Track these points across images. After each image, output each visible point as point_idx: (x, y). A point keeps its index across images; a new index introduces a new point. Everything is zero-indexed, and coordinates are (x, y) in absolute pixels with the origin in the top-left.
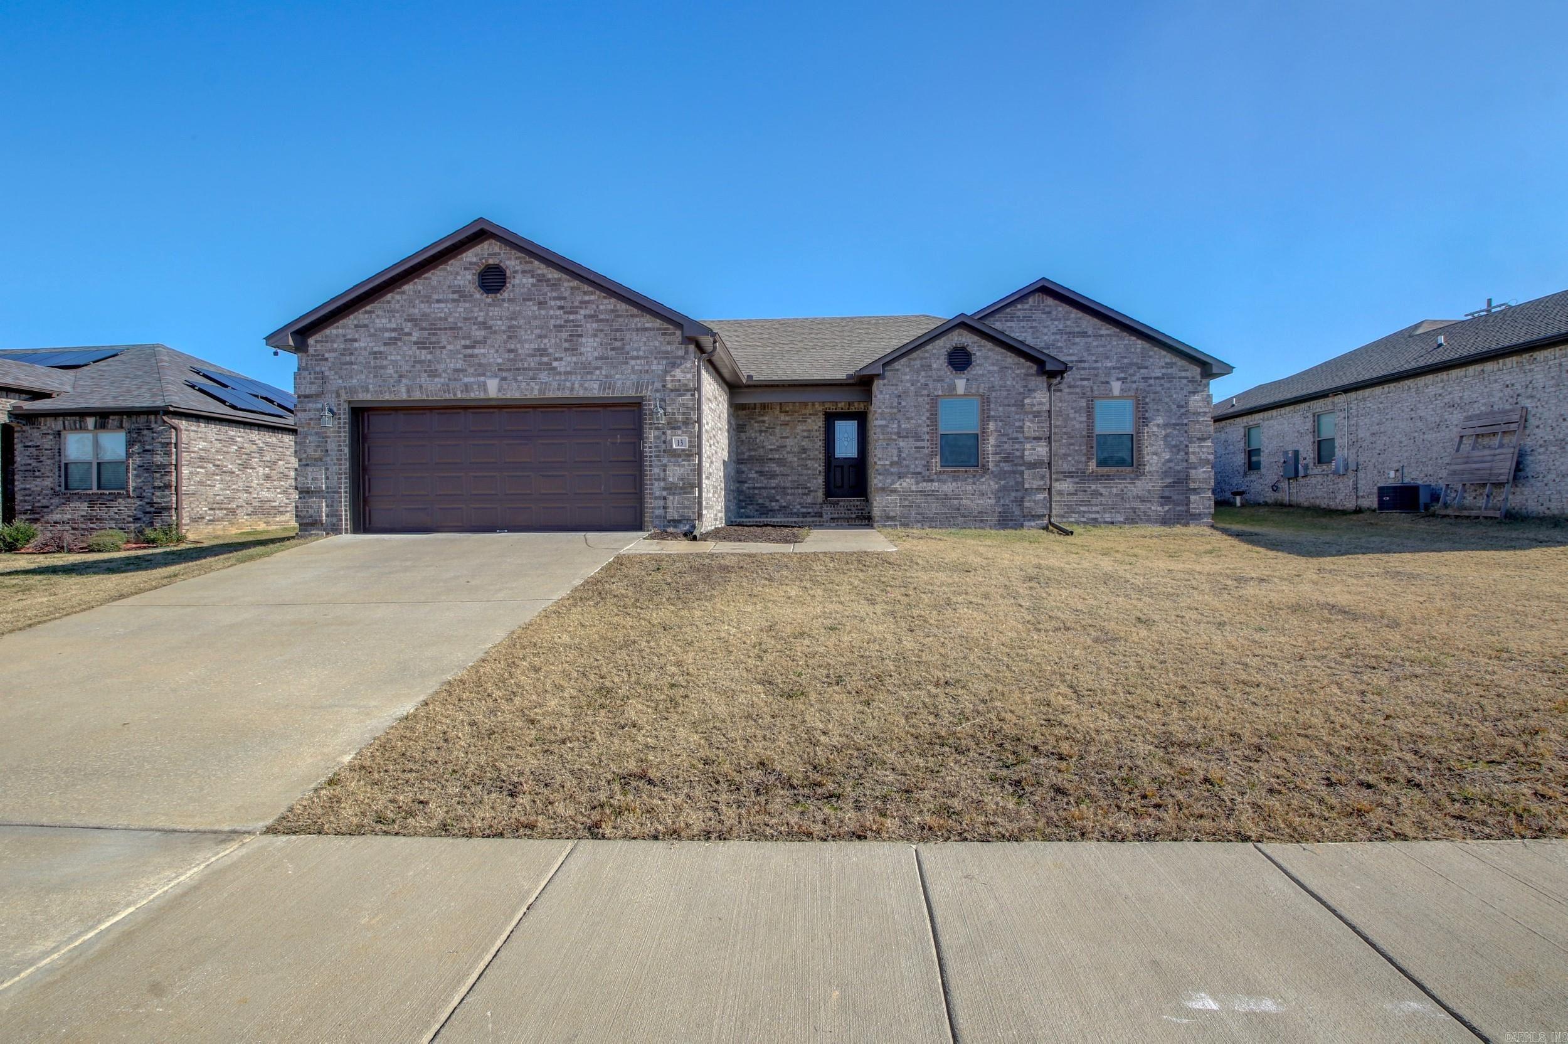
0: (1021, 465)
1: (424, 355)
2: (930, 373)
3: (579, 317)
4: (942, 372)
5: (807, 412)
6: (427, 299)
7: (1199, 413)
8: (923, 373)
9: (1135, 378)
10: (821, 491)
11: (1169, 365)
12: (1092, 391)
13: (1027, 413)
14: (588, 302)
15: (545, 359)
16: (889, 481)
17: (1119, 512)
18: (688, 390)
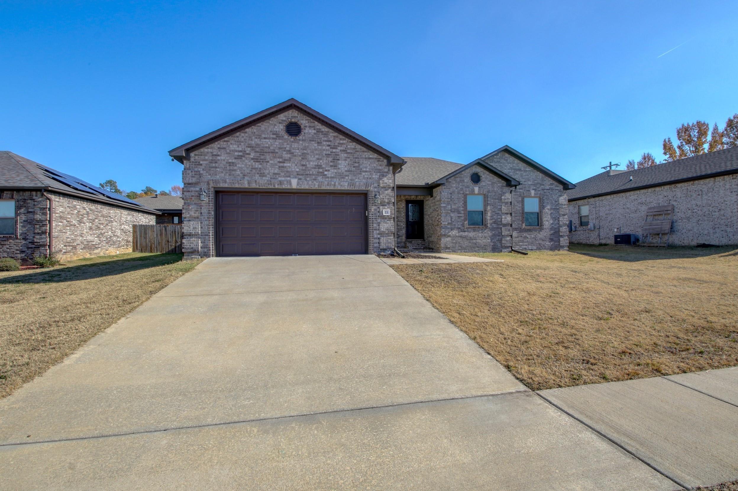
0: (501, 225)
1: (257, 165)
2: (463, 184)
3: (337, 151)
4: (469, 184)
6: (259, 137)
7: (562, 204)
8: (461, 184)
9: (539, 189)
10: (404, 236)
11: (551, 184)
12: (524, 194)
13: (503, 203)
14: (342, 144)
15: (321, 170)
16: (447, 231)
17: (534, 245)
18: (389, 188)
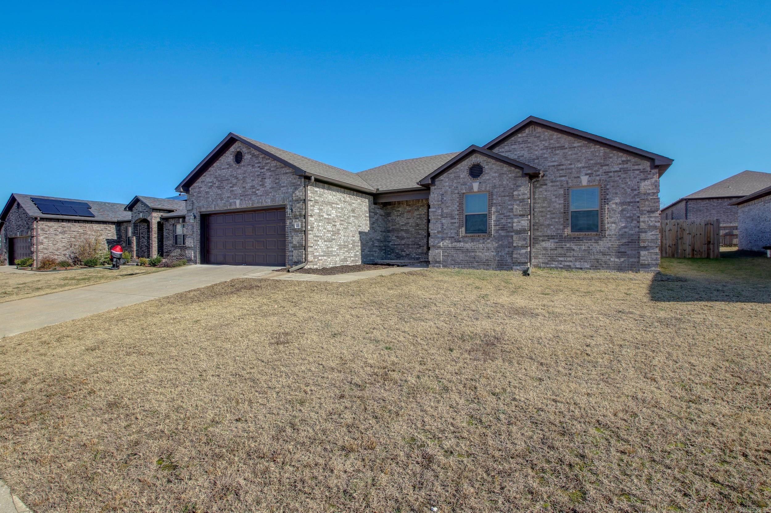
0: (512, 232)
2: (459, 181)
4: (466, 180)
5: (419, 205)
7: (649, 194)
8: (455, 181)
9: (598, 173)
11: (626, 162)
12: (567, 183)
13: (515, 200)
16: (437, 242)
17: (586, 262)
18: (301, 200)
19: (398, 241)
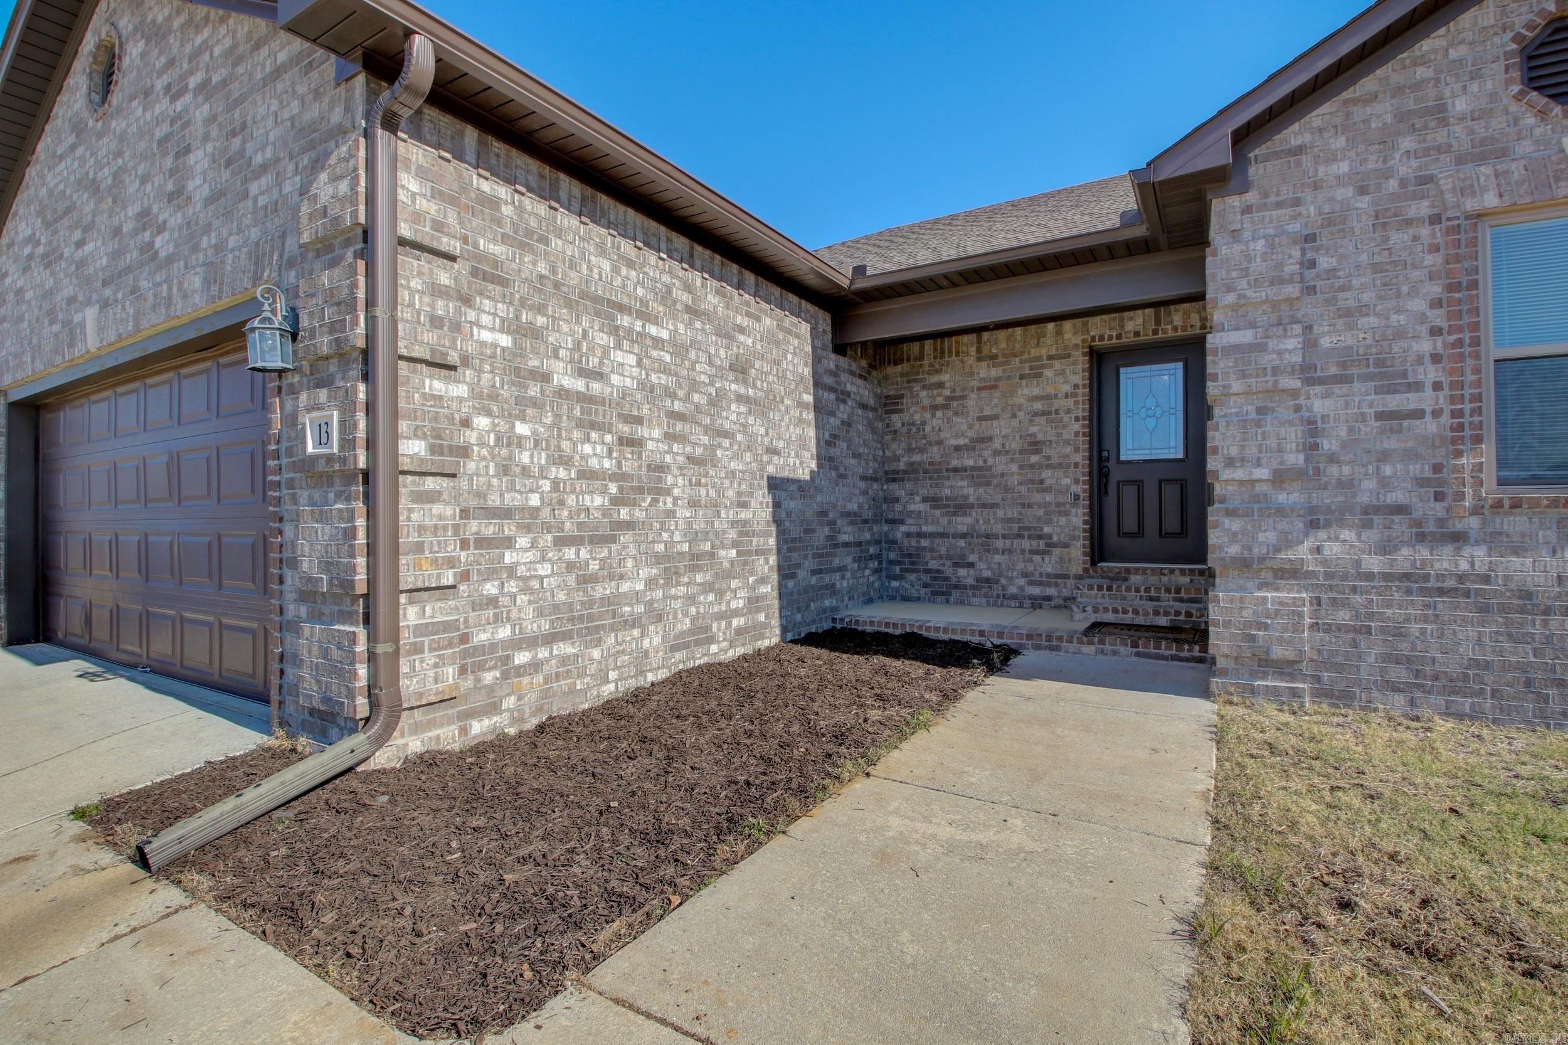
1: (48, 279)
2: (1440, 137)
3: (187, 98)
4: (1498, 123)
5: (1044, 352)
8: (1407, 143)
10: (1079, 544)
15: (147, 235)
16: (1268, 537)
18: (348, 243)
19: (939, 521)
